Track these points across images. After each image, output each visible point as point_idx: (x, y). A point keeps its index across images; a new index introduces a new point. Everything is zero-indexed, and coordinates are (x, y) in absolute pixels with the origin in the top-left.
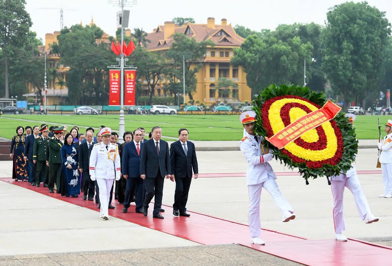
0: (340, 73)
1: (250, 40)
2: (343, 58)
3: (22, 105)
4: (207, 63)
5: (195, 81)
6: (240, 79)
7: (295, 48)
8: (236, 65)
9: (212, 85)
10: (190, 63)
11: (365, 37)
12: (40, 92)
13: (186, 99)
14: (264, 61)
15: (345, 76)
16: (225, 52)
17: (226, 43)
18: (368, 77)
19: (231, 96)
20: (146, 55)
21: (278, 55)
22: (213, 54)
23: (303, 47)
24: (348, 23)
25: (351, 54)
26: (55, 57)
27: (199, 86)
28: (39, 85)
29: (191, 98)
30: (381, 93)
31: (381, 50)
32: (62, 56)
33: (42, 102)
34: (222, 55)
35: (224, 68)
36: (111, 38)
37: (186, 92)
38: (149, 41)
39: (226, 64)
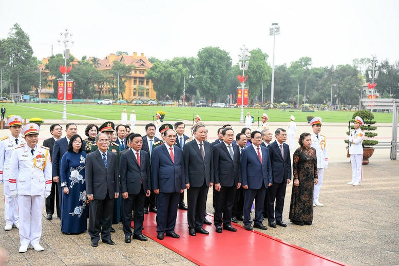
0: (204, 85)
1: (155, 65)
2: (205, 77)
3: (27, 97)
4: (132, 77)
5: (125, 87)
6: (150, 86)
7: (180, 70)
8: (148, 78)
9: (135, 89)
10: (123, 77)
11: (217, 66)
12: (37, 90)
13: (119, 96)
14: (163, 77)
15: (206, 86)
16: (142, 71)
17: (143, 67)
18: (219, 87)
19: (145, 95)
20: (97, 72)
21: (170, 74)
22: (136, 72)
23: (184, 70)
24: (208, 58)
25: (210, 74)
26: (47, 71)
27: (127, 90)
28: (37, 87)
29: (122, 96)
30: (228, 96)
31: (226, 73)
32: (51, 71)
33: (38, 96)
34: (140, 73)
35: (141, 80)
36: (79, 62)
37: (119, 93)
38: (100, 64)
39: (143, 78)
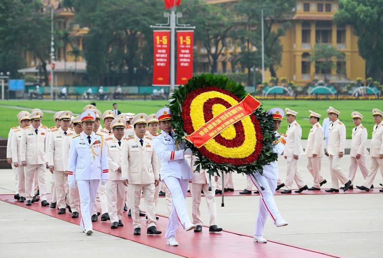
3: (17, 85)
4: (297, 21)
5: (280, 49)
6: (349, 46)
8: (342, 23)
9: (305, 54)
10: (273, 21)
12: (44, 65)
13: (266, 76)
16: (324, 4)
19: (334, 72)
20: (204, 10)
22: (307, 8)
26: (67, 12)
27: (285, 57)
28: (44, 57)
29: (273, 74)
32: (77, 10)
33: (47, 81)
37: (266, 66)
39: (328, 23)
